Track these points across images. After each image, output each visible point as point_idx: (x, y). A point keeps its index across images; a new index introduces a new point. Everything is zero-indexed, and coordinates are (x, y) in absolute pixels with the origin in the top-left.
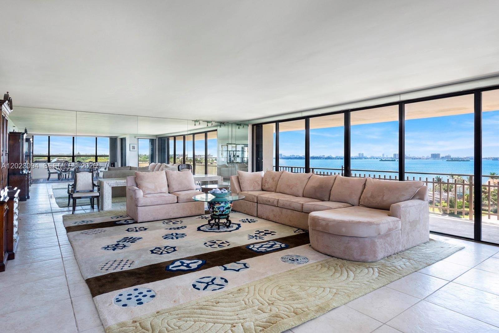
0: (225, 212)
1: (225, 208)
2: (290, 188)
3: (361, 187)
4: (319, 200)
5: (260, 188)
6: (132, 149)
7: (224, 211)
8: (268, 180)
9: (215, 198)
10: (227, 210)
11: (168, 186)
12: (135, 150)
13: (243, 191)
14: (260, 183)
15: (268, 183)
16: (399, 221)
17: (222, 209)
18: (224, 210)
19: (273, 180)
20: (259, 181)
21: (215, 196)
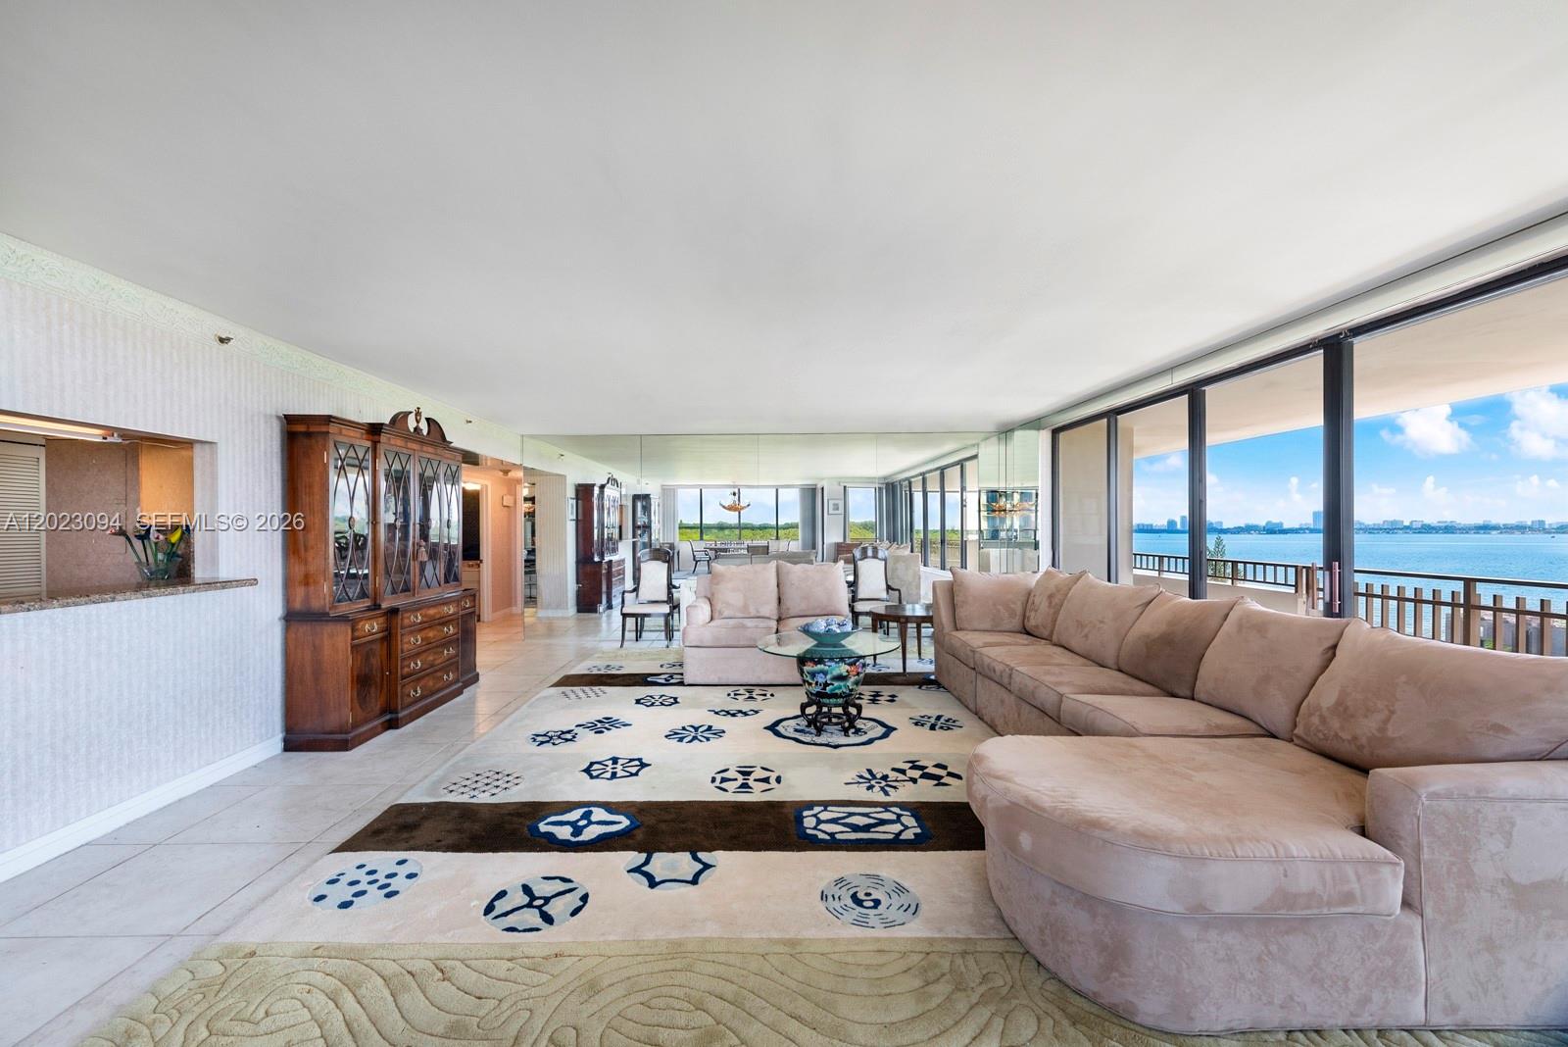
0: (831, 686)
1: (829, 677)
2: (1083, 634)
3: (1313, 660)
4: (1156, 690)
5: (1016, 623)
6: (834, 509)
7: (826, 685)
8: (1037, 600)
9: (814, 646)
10: (836, 684)
11: (780, 602)
12: (839, 512)
13: (961, 629)
14: (1019, 609)
15: (1036, 611)
16: (1386, 871)
17: (821, 679)
18: (829, 682)
19: (1050, 603)
20: (1014, 603)
21: (816, 640)
